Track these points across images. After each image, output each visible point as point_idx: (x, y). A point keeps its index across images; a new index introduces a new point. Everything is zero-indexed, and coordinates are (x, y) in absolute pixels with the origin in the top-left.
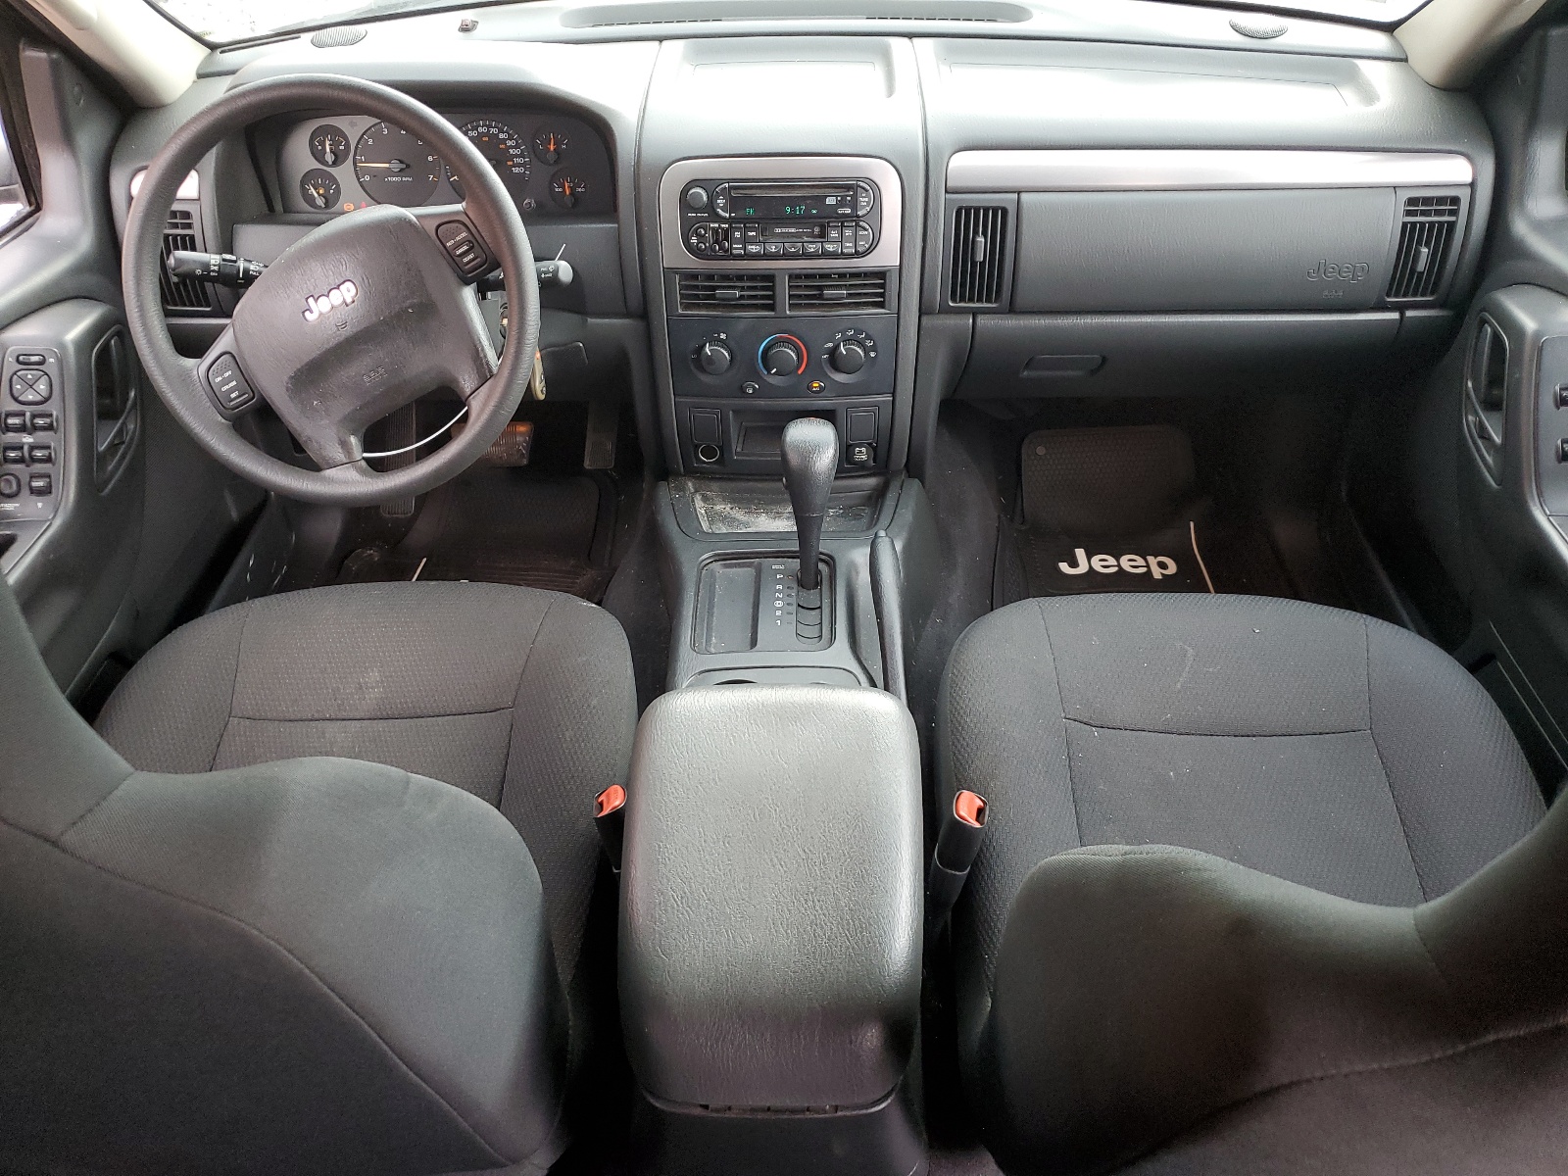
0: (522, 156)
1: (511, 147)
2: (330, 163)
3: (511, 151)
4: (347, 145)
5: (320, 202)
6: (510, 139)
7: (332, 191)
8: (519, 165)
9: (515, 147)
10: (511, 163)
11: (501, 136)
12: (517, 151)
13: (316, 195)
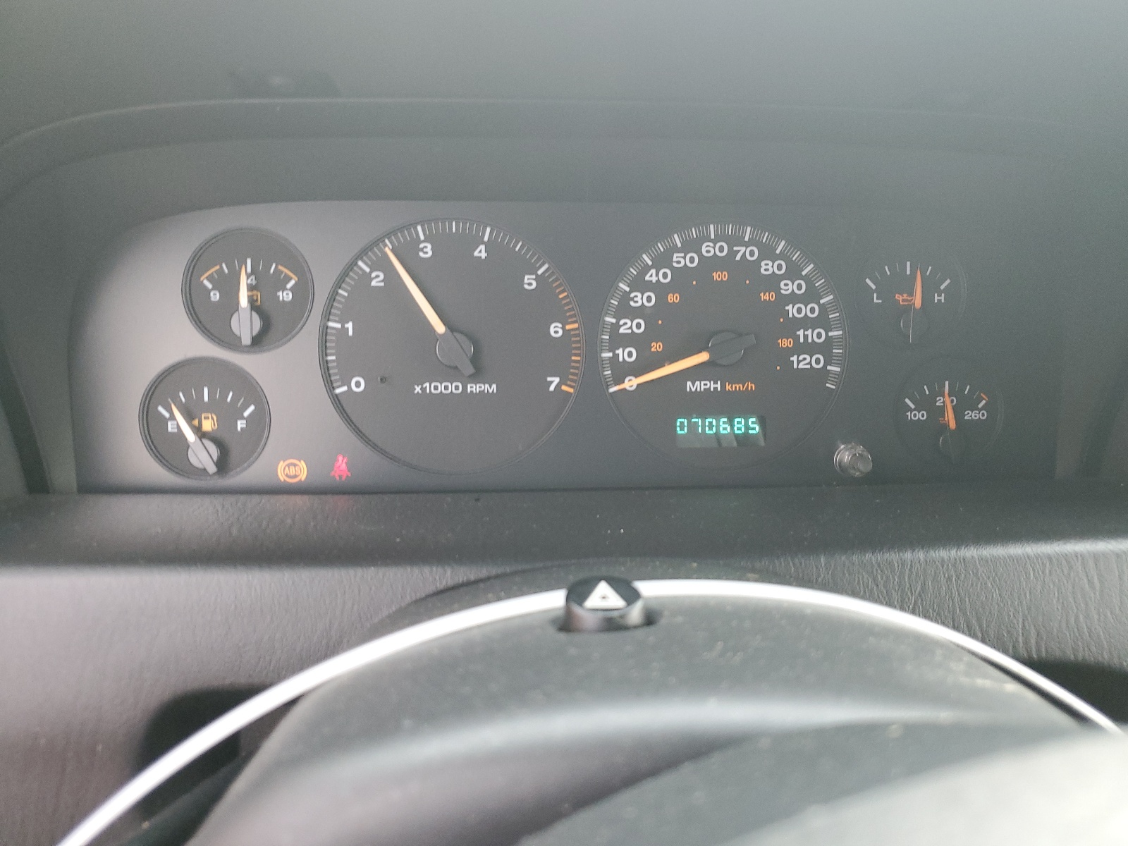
0: (822, 321)
1: (793, 299)
2: (246, 340)
3: (791, 310)
4: (304, 292)
5: (203, 456)
6: (793, 273)
7: (241, 424)
8: (811, 349)
9: (805, 299)
10: (784, 343)
11: (767, 268)
12: (809, 311)
13: (190, 436)
